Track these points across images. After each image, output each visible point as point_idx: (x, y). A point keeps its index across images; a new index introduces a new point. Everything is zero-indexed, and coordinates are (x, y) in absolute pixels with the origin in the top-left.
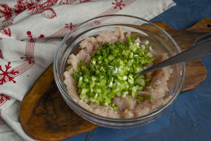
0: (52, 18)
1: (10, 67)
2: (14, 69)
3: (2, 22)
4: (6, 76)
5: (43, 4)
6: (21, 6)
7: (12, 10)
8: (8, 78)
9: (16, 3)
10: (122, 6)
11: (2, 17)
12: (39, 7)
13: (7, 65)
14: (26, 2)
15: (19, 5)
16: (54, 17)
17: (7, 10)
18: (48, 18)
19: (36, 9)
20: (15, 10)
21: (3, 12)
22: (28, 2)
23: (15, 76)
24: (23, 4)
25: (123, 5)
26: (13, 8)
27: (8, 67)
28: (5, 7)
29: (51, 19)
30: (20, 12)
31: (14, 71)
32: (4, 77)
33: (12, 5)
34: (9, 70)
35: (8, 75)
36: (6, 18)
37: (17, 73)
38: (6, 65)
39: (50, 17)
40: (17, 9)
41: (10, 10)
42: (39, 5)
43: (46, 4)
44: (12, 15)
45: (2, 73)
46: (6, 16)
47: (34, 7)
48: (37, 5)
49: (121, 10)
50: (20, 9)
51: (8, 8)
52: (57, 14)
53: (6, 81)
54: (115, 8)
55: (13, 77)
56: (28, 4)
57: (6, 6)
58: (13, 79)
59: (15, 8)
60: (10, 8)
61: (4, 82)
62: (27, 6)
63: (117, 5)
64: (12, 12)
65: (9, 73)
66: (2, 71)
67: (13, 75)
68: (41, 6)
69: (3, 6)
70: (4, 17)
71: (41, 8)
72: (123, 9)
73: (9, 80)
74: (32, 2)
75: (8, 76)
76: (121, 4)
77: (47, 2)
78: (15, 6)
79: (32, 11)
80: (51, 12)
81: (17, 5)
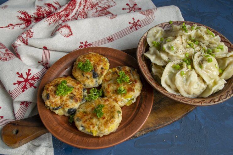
0: (68, 36)
1: (31, 74)
2: (35, 76)
3: (22, 29)
4: (27, 83)
5: (60, 12)
6: (40, 13)
7: (32, 18)
8: (29, 85)
9: (36, 11)
10: (138, 27)
11: (22, 24)
12: (57, 15)
13: (28, 73)
14: (45, 10)
15: (38, 13)
16: (70, 35)
17: (27, 17)
18: (64, 36)
19: (54, 17)
20: (34, 17)
21: (23, 19)
22: (46, 10)
23: (35, 82)
24: (42, 12)
25: (139, 25)
26: (33, 16)
27: (28, 74)
28: (25, 15)
29: (67, 38)
30: (39, 19)
31: (35, 78)
32: (25, 84)
33: (32, 12)
34: (30, 77)
35: (29, 81)
36: (26, 25)
37: (37, 79)
38: (26, 73)
39: (67, 35)
40: (36, 16)
41: (30, 17)
42: (56, 13)
43: (63, 12)
44: (32, 22)
45: (24, 80)
46: (26, 23)
47: (52, 16)
48: (54, 14)
49: (136, 31)
50: (39, 16)
51: (28, 15)
52: (73, 32)
53: (27, 88)
54: (131, 28)
55: (34, 83)
56: (47, 12)
57: (26, 13)
58: (33, 85)
59: (34, 15)
60: (29, 15)
61: (25, 89)
62: (46, 13)
63: (134, 25)
64: (32, 19)
65: (30, 80)
66: (24, 78)
67: (34, 81)
68: (58, 14)
69: (23, 13)
70: (25, 24)
71: (59, 16)
72: (138, 30)
73: (30, 86)
74: (50, 10)
75: (29, 83)
76: (137, 25)
77: (64, 10)
78: (34, 13)
79: (50, 19)
80: (68, 30)
81: (36, 12)
